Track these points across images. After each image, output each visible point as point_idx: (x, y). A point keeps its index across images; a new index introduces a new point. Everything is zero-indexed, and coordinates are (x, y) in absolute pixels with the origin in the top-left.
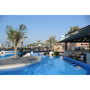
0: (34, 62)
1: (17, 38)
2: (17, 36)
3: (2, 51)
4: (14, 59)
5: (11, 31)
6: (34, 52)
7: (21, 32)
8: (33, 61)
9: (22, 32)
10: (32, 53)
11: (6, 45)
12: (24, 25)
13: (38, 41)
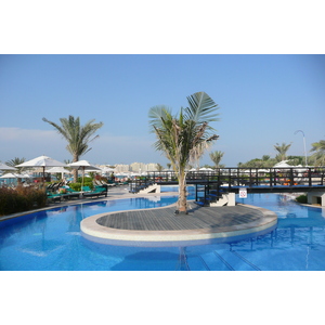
0: (240, 230)
1: (185, 141)
2: (185, 134)
3: (151, 184)
4: (177, 212)
5: (166, 119)
6: (249, 191)
7: (195, 120)
8: (238, 227)
9: (199, 119)
10: (243, 193)
11: (169, 166)
12: (205, 95)
13: (278, 149)
